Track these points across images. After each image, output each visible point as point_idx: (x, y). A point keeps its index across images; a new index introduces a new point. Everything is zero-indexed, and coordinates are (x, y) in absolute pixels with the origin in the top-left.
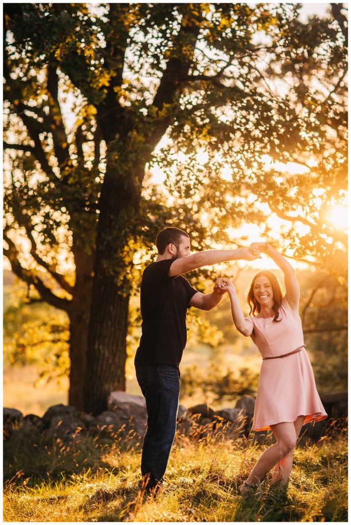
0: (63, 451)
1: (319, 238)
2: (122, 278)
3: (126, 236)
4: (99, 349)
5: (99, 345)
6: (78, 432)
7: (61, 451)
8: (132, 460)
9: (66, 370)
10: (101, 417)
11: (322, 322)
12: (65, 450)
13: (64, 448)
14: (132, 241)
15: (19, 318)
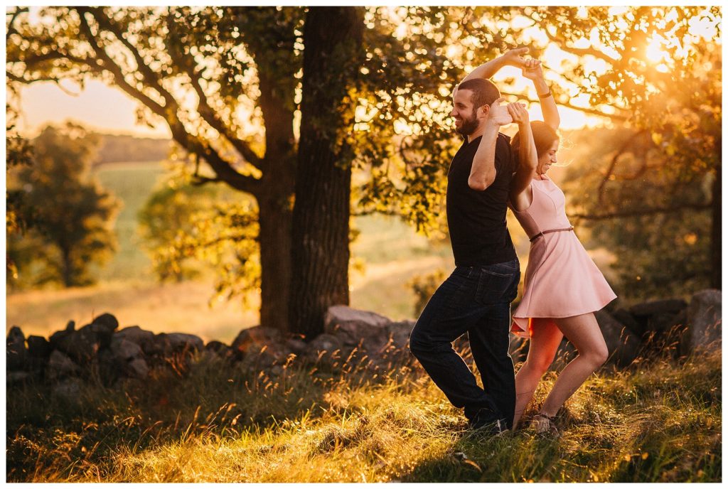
0: (269, 388)
1: (625, 76)
2: (340, 143)
3: (344, 83)
4: (309, 245)
5: (309, 239)
6: (291, 361)
7: (266, 388)
8: (366, 398)
9: (256, 280)
10: (315, 343)
11: (626, 203)
12: (272, 386)
13: (270, 384)
14: (354, 90)
15: (171, 210)
